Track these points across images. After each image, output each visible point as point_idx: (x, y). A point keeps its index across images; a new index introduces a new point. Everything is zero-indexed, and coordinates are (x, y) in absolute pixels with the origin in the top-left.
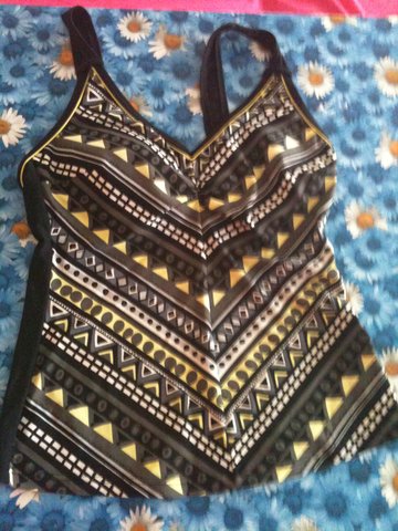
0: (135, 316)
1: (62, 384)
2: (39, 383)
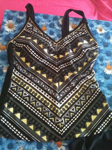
0: (36, 88)
1: (13, 106)
2: (6, 105)
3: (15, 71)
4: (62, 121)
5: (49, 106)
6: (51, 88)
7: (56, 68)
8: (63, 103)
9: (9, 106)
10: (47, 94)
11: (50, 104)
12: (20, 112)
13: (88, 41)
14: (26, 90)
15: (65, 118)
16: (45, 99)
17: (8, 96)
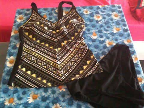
0: (41, 54)
1: (25, 67)
2: (20, 67)
3: (25, 45)
4: (62, 73)
5: (51, 64)
6: (52, 52)
7: (55, 39)
8: (62, 61)
9: (22, 67)
10: (49, 57)
11: (52, 63)
12: (30, 70)
13: (77, 19)
14: (34, 56)
15: (64, 70)
16: (48, 60)
17: (21, 61)
